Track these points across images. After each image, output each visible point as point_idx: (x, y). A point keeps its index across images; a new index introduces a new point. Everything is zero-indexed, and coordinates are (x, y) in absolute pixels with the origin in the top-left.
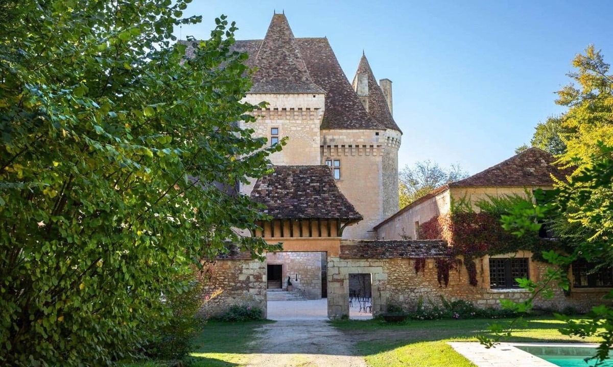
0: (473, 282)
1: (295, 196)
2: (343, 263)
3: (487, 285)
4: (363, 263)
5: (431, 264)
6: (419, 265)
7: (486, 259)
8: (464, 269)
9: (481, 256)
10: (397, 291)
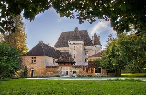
0: (92, 72)
1: (65, 59)
2: (72, 69)
3: (94, 73)
4: (75, 69)
5: (85, 69)
6: (84, 69)
7: (94, 69)
8: (91, 70)
9: (94, 68)
10: (80, 73)
